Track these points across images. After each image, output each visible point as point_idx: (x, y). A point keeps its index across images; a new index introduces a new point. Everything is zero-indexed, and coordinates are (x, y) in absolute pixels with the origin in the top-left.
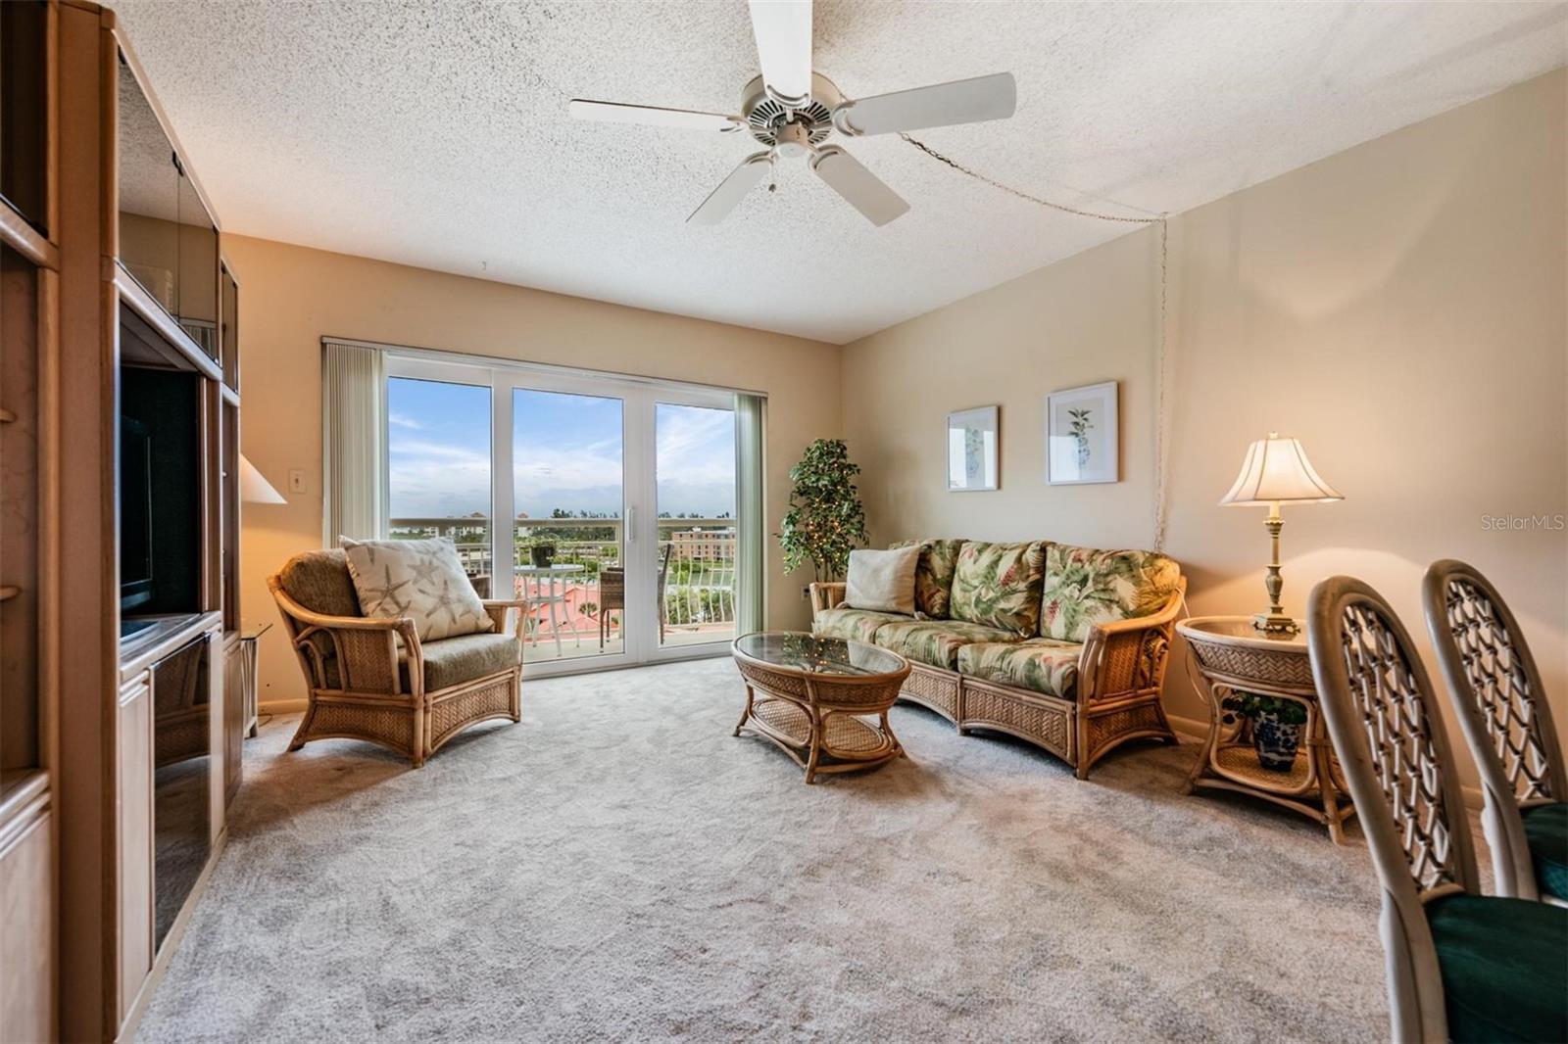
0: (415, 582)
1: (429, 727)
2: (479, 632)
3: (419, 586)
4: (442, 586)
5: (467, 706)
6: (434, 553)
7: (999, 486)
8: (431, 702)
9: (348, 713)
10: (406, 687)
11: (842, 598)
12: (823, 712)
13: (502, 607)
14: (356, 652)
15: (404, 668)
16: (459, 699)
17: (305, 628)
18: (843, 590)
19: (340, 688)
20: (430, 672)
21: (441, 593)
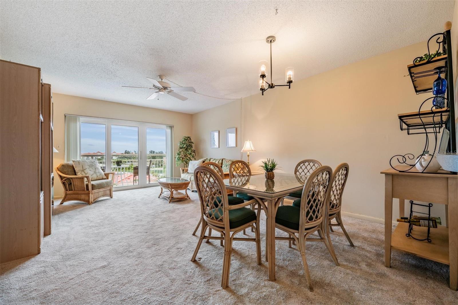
0: (89, 168)
1: (93, 197)
2: (103, 179)
3: (89, 169)
4: (95, 169)
5: (101, 194)
6: (93, 162)
7: (219, 147)
8: (93, 192)
9: (74, 195)
10: (88, 189)
11: (187, 171)
12: (173, 190)
13: (108, 174)
14: (76, 183)
15: (87, 186)
16: (99, 192)
17: (64, 178)
18: (188, 169)
19: (72, 190)
20: (93, 186)
21: (94, 171)
